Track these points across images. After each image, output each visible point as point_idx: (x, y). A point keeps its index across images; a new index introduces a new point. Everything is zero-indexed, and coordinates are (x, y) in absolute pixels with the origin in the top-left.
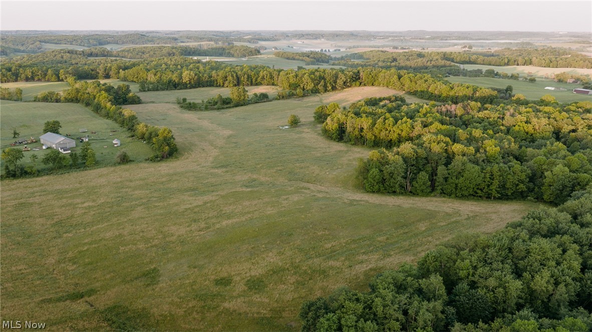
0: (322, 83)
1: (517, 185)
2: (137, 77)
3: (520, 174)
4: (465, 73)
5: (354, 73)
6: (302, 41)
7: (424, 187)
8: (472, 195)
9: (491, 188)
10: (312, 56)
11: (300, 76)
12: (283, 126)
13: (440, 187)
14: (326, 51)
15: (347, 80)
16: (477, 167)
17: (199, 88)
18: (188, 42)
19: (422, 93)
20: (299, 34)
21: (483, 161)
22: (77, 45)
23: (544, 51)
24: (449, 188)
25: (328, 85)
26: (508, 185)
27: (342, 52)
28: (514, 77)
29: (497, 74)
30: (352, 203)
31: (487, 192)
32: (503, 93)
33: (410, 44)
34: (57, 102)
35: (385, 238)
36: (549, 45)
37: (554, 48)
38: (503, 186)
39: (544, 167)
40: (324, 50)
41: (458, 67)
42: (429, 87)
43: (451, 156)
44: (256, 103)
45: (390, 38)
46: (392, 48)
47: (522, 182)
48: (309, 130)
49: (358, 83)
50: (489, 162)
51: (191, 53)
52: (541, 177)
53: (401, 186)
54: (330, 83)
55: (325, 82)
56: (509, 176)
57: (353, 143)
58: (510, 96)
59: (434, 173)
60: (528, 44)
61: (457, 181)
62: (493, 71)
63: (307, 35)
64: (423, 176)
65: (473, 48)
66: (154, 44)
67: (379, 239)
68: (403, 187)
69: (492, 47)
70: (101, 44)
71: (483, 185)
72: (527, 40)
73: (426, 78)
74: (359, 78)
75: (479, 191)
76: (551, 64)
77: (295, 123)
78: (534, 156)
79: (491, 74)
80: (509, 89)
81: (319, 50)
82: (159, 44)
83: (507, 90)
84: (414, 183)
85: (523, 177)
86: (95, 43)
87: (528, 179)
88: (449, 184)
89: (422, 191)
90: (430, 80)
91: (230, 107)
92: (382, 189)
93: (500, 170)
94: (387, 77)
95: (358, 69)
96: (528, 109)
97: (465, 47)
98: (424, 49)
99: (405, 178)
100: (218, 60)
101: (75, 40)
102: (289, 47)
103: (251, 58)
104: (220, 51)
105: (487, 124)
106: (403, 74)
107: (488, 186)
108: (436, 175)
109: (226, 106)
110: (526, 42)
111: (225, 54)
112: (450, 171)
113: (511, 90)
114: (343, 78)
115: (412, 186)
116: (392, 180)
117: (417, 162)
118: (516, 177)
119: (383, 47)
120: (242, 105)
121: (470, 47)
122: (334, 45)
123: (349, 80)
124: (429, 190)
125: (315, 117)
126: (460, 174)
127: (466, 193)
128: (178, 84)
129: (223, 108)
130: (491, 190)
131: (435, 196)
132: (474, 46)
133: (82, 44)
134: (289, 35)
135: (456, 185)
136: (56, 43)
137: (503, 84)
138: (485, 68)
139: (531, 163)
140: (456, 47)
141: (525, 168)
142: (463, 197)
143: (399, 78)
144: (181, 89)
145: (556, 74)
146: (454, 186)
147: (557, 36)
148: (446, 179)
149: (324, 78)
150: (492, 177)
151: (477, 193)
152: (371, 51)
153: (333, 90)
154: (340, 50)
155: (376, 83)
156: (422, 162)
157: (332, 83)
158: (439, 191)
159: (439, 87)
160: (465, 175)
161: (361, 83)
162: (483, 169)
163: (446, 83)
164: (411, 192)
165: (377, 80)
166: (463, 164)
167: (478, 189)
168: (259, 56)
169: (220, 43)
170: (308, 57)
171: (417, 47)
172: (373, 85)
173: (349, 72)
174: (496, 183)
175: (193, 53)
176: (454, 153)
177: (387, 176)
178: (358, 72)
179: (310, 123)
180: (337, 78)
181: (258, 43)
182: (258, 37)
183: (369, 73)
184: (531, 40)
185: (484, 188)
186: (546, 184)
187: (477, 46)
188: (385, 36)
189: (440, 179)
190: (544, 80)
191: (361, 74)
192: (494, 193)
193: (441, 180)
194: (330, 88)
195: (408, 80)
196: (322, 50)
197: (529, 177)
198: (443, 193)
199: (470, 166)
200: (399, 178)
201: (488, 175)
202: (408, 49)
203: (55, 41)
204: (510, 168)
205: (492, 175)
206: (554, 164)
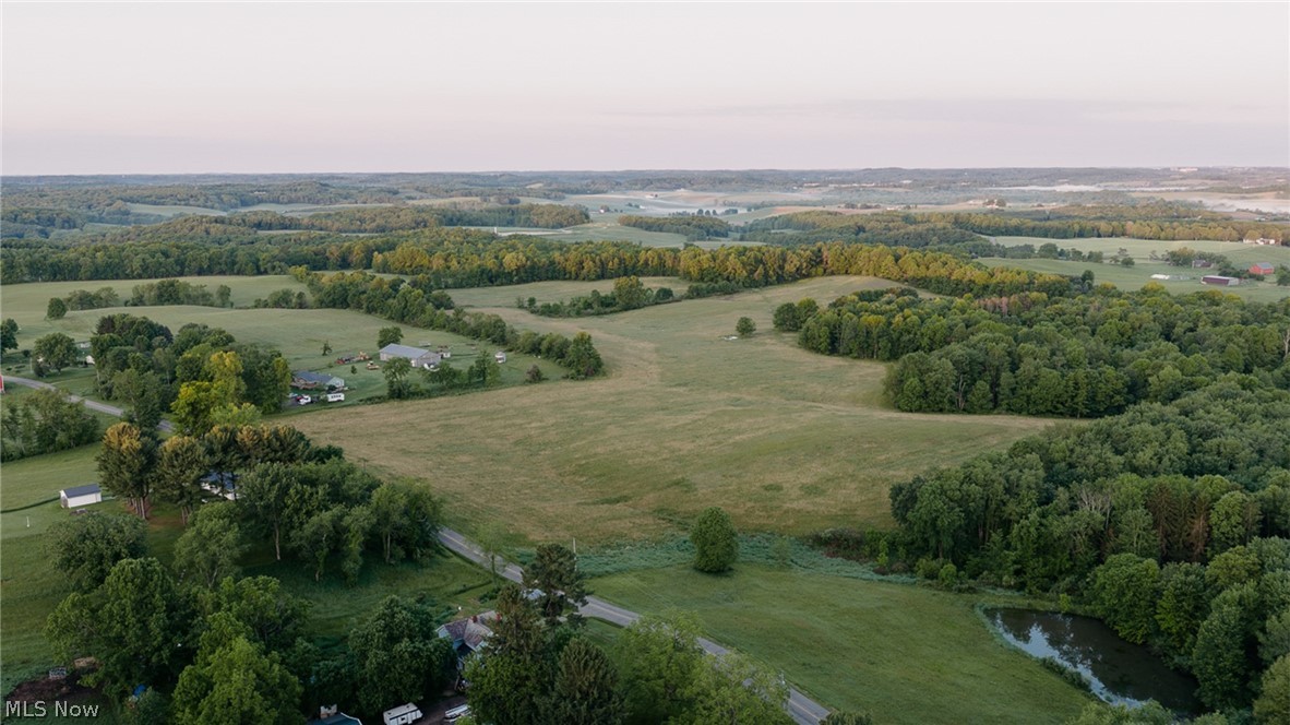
0: (760, 269)
1: (1112, 397)
2: (411, 266)
3: (1115, 382)
4: (1004, 253)
5: (813, 252)
6: (655, 193)
7: (983, 401)
8: (1051, 411)
9: (1076, 400)
10: (694, 222)
11: (721, 258)
12: (728, 337)
13: (1006, 401)
14: (708, 212)
15: (801, 265)
16: (1055, 372)
17: (533, 284)
18: (421, 198)
19: (940, 286)
20: (643, 180)
21: (1062, 366)
22: (199, 206)
23: (1148, 209)
24: (1017, 402)
25: (771, 272)
26: (1100, 397)
27: (742, 215)
28: (1095, 257)
29: (1062, 253)
30: (890, 420)
31: (1071, 407)
32: (1079, 283)
33: (876, 196)
34: (301, 308)
35: (949, 450)
36: (1158, 197)
37: (1170, 203)
38: (1092, 398)
39: (1148, 372)
40: (711, 212)
41: (985, 240)
42: (950, 274)
43: (1017, 361)
44: (657, 304)
45: (832, 186)
46: (843, 205)
47: (1119, 393)
48: (773, 341)
49: (820, 270)
50: (1070, 367)
51: (455, 220)
52: (1144, 386)
53: (952, 402)
54: (774, 270)
55: (765, 269)
56: (1100, 385)
57: (856, 355)
58: (1090, 286)
59: (995, 384)
60: (1118, 194)
61: (1029, 392)
62: (1055, 247)
63: (659, 180)
64: (982, 386)
65: (1008, 204)
66: (356, 203)
67: (942, 451)
68: (953, 403)
69: (1045, 201)
70: (244, 204)
71: (1065, 396)
72: (1114, 186)
73: (943, 259)
74: (822, 261)
75: (1059, 406)
76: (1163, 234)
77: (746, 329)
78: (1133, 359)
79: (1050, 252)
80: (1088, 276)
81: (696, 211)
82: (365, 203)
83: (1084, 279)
84: (969, 396)
85: (1120, 386)
86: (233, 201)
87: (1126, 389)
88: (1018, 397)
89: (981, 407)
90: (952, 263)
91: (616, 312)
92: (924, 406)
93: (1086, 377)
94: (875, 258)
95: (819, 244)
96: (1122, 301)
97: (991, 202)
98: (909, 208)
99: (957, 390)
100: (532, 234)
101: (192, 196)
102: (630, 205)
103: (578, 229)
104: (508, 217)
105: (1060, 323)
106: (902, 253)
107: (1073, 398)
108: (999, 385)
109: (608, 310)
110: (1112, 192)
111: (519, 222)
112: (1018, 379)
113: (1092, 279)
114: (795, 262)
115: (967, 401)
116: (938, 393)
117: (971, 370)
118: (1110, 386)
119: (822, 203)
120: (634, 308)
121: (1001, 203)
122: (721, 202)
123: (805, 265)
124: (991, 405)
125: (775, 323)
126: (1032, 382)
127: (1042, 408)
128: (497, 276)
129: (606, 313)
130: (1077, 404)
131: (999, 414)
132: (1008, 200)
133: (209, 204)
134: (622, 181)
135: (1029, 397)
136: (155, 203)
137: (1077, 269)
138: (1038, 243)
139: (1130, 367)
140: (971, 202)
141: (1122, 374)
142: (1038, 414)
143: (897, 260)
144: (502, 284)
145: (1170, 251)
146: (1025, 399)
147: (1177, 177)
148: (1013, 390)
149: (761, 261)
150: (1077, 385)
151: (1056, 408)
152: (806, 213)
153: (779, 283)
154: (736, 211)
155: (854, 269)
156: (978, 368)
157: (778, 270)
158: (1005, 407)
159: (968, 273)
160: (1040, 383)
161: (825, 270)
162: (1063, 376)
163: (979, 266)
164: (964, 410)
165: (856, 263)
166: (1037, 369)
167: (1058, 402)
168: (589, 225)
169: (492, 199)
170: (689, 224)
171: (892, 203)
172: (847, 273)
173: (805, 250)
174: (1083, 393)
175: (458, 220)
176: (1020, 356)
177: (931, 388)
178: (820, 250)
179: (769, 332)
180: (784, 260)
181: (564, 198)
182: (559, 184)
183: (839, 251)
184: (1123, 186)
185: (1066, 401)
186: (1151, 395)
187: (1015, 199)
188: (818, 179)
189: (1004, 389)
190: (1149, 262)
191: (825, 254)
192: (1081, 408)
193: (1007, 391)
194: (774, 278)
195: (913, 264)
196: (701, 211)
197: (1128, 387)
198: (1011, 410)
199: (1045, 370)
200: (949, 389)
201: (1071, 383)
202: (876, 207)
203: (153, 198)
204: (1100, 374)
205: (1076, 384)
206: (1161, 367)
